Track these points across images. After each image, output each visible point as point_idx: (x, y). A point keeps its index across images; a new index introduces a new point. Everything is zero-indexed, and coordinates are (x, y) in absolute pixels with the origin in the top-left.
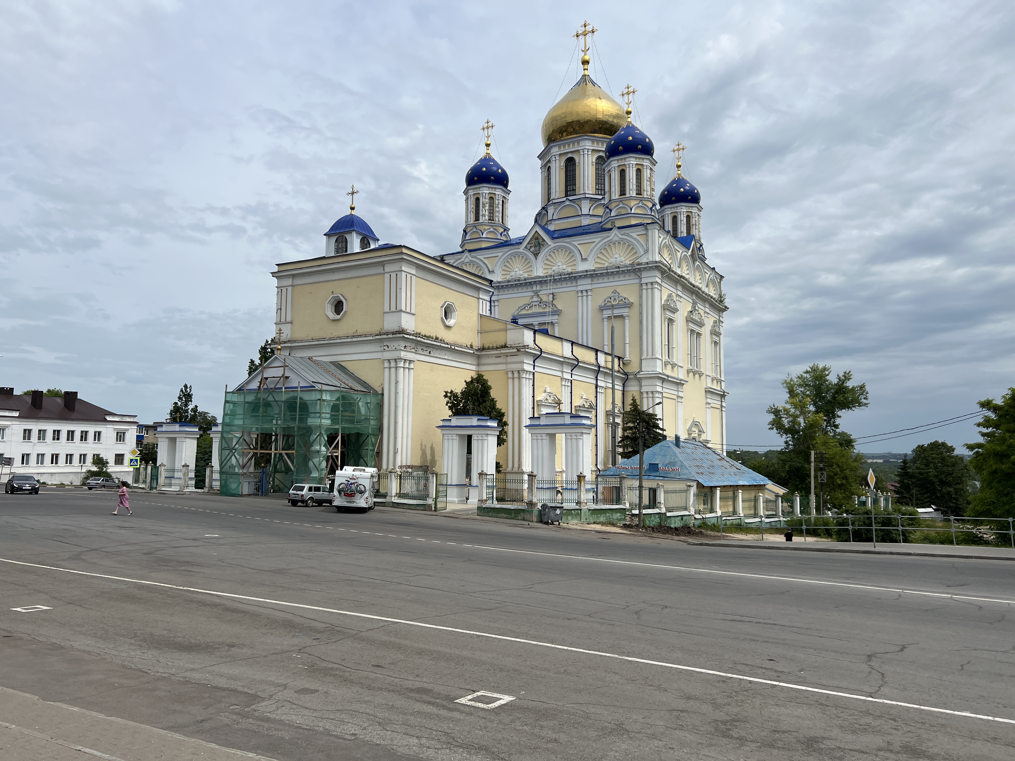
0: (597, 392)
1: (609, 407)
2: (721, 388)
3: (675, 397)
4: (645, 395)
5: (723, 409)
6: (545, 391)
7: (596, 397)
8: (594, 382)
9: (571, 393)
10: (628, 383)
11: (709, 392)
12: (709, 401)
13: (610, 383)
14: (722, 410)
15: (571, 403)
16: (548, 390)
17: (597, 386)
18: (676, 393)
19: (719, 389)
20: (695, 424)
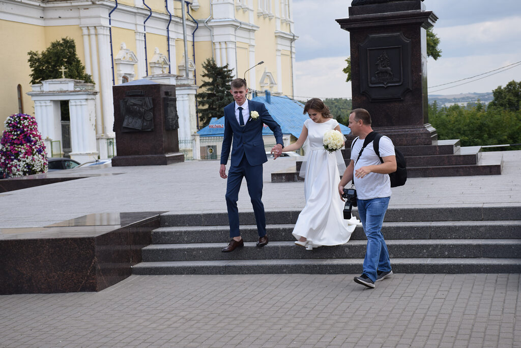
0: (169, 45)
1: (182, 62)
2: (290, 32)
3: (247, 46)
4: (218, 46)
5: (294, 56)
6: (122, 48)
7: (169, 51)
8: (165, 33)
9: (145, 48)
10: (198, 33)
11: (279, 36)
12: (279, 47)
13: (181, 34)
14: (291, 57)
15: (146, 59)
16: (125, 47)
17: (168, 39)
18: (247, 41)
19: (289, 33)
20: (267, 76)
